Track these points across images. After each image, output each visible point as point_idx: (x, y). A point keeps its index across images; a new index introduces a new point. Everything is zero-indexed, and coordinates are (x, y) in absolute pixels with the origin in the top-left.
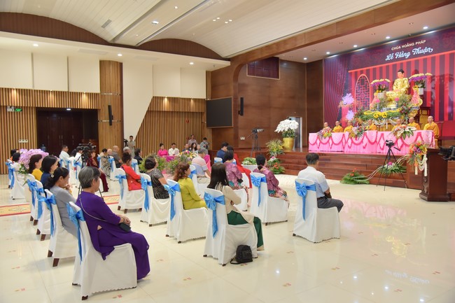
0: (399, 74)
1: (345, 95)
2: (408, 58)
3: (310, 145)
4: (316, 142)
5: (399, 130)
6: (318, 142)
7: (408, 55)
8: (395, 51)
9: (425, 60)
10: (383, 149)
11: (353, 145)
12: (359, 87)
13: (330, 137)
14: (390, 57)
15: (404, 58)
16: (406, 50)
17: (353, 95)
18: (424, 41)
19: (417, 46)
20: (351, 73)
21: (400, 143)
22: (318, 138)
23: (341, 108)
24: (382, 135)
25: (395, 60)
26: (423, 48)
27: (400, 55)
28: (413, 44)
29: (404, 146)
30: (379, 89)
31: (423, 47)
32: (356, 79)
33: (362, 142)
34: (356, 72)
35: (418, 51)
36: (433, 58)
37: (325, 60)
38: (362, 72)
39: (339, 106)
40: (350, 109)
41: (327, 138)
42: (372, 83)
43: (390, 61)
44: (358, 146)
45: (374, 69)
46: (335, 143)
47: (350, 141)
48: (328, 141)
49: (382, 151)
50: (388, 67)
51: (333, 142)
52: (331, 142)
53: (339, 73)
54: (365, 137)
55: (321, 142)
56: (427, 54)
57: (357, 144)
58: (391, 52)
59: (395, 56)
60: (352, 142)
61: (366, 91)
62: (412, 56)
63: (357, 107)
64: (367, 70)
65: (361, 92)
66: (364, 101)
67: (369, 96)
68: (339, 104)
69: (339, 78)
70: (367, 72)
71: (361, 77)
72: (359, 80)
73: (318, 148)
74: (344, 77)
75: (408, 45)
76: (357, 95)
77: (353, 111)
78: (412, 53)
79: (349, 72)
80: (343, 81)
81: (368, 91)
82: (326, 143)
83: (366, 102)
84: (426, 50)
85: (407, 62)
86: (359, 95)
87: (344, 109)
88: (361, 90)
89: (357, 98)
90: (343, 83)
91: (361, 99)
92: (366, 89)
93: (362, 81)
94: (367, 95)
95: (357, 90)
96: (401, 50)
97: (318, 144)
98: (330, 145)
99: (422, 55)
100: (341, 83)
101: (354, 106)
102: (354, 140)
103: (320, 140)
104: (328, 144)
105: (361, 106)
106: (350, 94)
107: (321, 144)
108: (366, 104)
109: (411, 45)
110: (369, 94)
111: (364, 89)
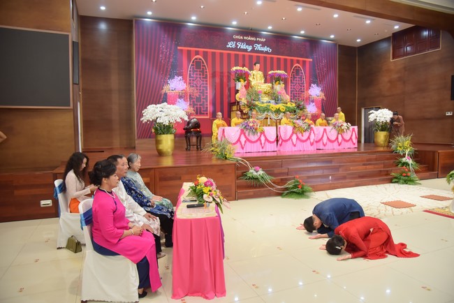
0: (257, 66)
1: (172, 77)
4: (239, 140)
6: (243, 139)
7: (250, 48)
8: (237, 40)
9: (265, 58)
11: (298, 141)
12: (194, 71)
13: (263, 133)
14: (231, 45)
15: (246, 50)
16: (249, 43)
17: (184, 79)
18: (264, 40)
19: (258, 42)
20: (182, 50)
21: (340, 138)
23: (166, 94)
25: (236, 49)
26: (263, 46)
27: (243, 46)
28: (253, 39)
29: (343, 141)
30: (242, 79)
31: (264, 44)
32: (189, 60)
33: (309, 138)
34: (189, 52)
35: (258, 47)
36: (272, 58)
38: (197, 53)
39: (163, 91)
40: (180, 97)
41: (259, 134)
43: (229, 49)
45: (213, 54)
46: (269, 140)
47: (294, 137)
48: (259, 139)
50: (229, 55)
51: (266, 139)
52: (263, 139)
53: (163, 46)
55: (248, 140)
56: (267, 53)
57: (304, 141)
58: (233, 40)
59: (237, 46)
60: (298, 138)
61: (203, 78)
62: (253, 50)
63: (190, 95)
64: (204, 52)
65: (197, 78)
66: (200, 90)
67: (207, 84)
68: (163, 89)
69: (162, 53)
70: (205, 55)
71: (196, 59)
72: (193, 62)
73: (243, 148)
74: (170, 54)
75: (249, 39)
76: (190, 80)
77: (184, 100)
78: (254, 48)
79: (179, 48)
80: (169, 58)
81: (206, 77)
82: (257, 141)
83: (203, 90)
84: (266, 49)
85: (249, 56)
86: (193, 80)
87: (170, 96)
88: (197, 74)
89: (190, 83)
90: (169, 61)
91: (197, 87)
92: (203, 75)
93: (198, 64)
94: (205, 82)
95: (190, 74)
96: (243, 41)
97: (243, 143)
98: (261, 144)
99: (262, 52)
100: (165, 59)
101: (186, 93)
102: (300, 135)
103: (246, 137)
104: (259, 142)
105: (196, 94)
106: (181, 77)
107: (247, 142)
108: (203, 93)
109: (252, 39)
110: (206, 81)
111: (200, 75)
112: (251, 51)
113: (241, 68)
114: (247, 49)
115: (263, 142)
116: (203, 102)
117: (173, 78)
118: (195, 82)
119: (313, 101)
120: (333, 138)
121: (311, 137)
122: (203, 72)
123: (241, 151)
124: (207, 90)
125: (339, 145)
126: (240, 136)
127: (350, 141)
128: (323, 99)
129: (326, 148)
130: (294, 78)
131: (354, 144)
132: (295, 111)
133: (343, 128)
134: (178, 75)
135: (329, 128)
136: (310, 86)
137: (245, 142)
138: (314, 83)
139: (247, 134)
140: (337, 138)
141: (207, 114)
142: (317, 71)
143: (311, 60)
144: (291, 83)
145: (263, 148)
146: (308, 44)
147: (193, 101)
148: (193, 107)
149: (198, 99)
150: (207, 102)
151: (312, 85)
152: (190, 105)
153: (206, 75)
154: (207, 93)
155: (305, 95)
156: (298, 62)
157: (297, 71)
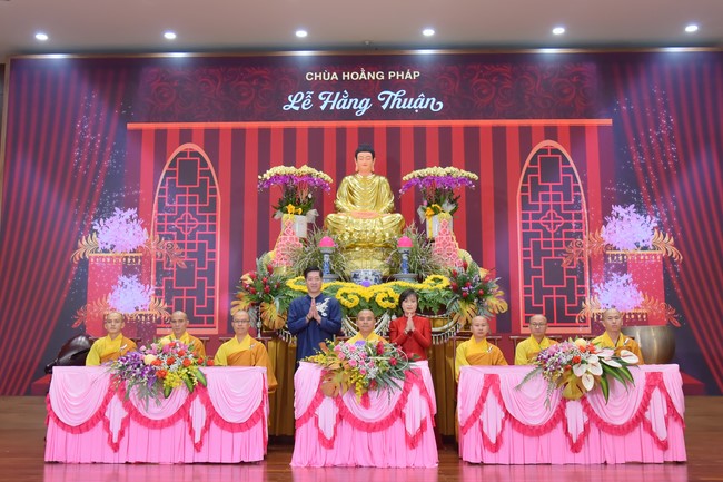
0: (364, 158)
1: (105, 212)
2: (364, 118)
3: (54, 435)
4: (100, 415)
5: (577, 361)
6: (116, 412)
7: (363, 106)
8: (320, 86)
9: (420, 133)
10: (495, 448)
11: (346, 427)
12: (173, 191)
13: (198, 389)
14: (296, 102)
15: (349, 114)
16: (358, 90)
17: (143, 217)
18: (417, 74)
19: (394, 85)
20: (139, 132)
21: (576, 416)
22: (117, 388)
23: (84, 262)
24: (491, 381)
25: (315, 113)
26: (412, 94)
27: (340, 103)
28: (378, 76)
29: (594, 430)
30: (297, 204)
31: (412, 90)
32: (160, 157)
33: (398, 413)
34: (161, 135)
35: (394, 100)
36: (445, 133)
37: (14, 62)
38: (186, 136)
39: (78, 254)
40: (128, 270)
41: (180, 396)
42: (267, 175)
43: (292, 115)
44: (377, 436)
45: (238, 135)
46: (229, 418)
47: (327, 411)
48: (183, 413)
49: (489, 458)
50: (290, 133)
51: (213, 416)
52: (198, 412)
53: (84, 126)
54: (415, 390)
55: (133, 414)
56: (426, 114)
57: (370, 428)
58: (305, 87)
59: (317, 102)
60: (343, 415)
61: (201, 210)
62: (375, 112)
63: (159, 264)
64: (207, 131)
65: (181, 210)
66: (191, 246)
67: (213, 228)
68: (76, 248)
69: (81, 145)
70: (211, 140)
71: (182, 154)
72: (173, 164)
73: (116, 447)
74: (103, 145)
75: (363, 76)
76: (160, 219)
77: (141, 280)
78: (376, 105)
79: (130, 126)
80: (101, 158)
81: (213, 208)
82: (171, 422)
83: (202, 246)
84: (421, 103)
85: (361, 130)
86: (170, 219)
87: (99, 269)
88: (182, 200)
89: (160, 229)
90: (98, 167)
91: (180, 236)
92: (203, 200)
93: (187, 170)
94: (207, 223)
95: (161, 201)
96: (336, 87)
97: (115, 427)
98: (192, 432)
99: (408, 114)
100: (89, 162)
101: (146, 258)
102: (353, 403)
103: (127, 405)
104: (181, 424)
105: (179, 260)
106: (132, 212)
107: (133, 424)
108: (200, 256)
109: (372, 76)
110: (213, 219)
111: (192, 200)
112: (367, 115)
113: (292, 170)
114: (352, 111)
115: (198, 425)
116: (201, 283)
117: (110, 213)
118: (175, 224)
119: (622, 268)
120: (537, 416)
121: (406, 411)
122: (202, 191)
123: (109, 456)
124: (213, 246)
125: (575, 448)
126: (106, 401)
127: (639, 430)
128: (667, 260)
129: (502, 456)
130: (536, 188)
131: (664, 446)
132: (443, 309)
133: (579, 371)
134: (125, 206)
135: (507, 375)
136: (607, 212)
137: (125, 422)
138: (625, 203)
139: (133, 395)
140: (560, 416)
141: (211, 321)
142: (637, 159)
143: (609, 122)
144: (525, 205)
145: (198, 447)
146: (591, 68)
147: (169, 283)
148: (168, 301)
149: (185, 276)
150: (212, 283)
151: (617, 209)
152: (158, 293)
153: (214, 200)
154: (213, 255)
155: (588, 245)
156: (551, 133)
157: (549, 163)
